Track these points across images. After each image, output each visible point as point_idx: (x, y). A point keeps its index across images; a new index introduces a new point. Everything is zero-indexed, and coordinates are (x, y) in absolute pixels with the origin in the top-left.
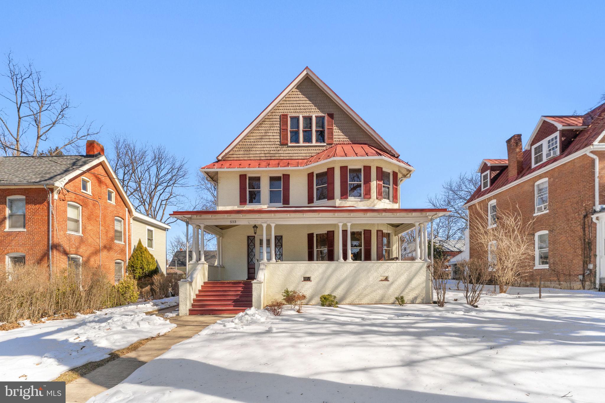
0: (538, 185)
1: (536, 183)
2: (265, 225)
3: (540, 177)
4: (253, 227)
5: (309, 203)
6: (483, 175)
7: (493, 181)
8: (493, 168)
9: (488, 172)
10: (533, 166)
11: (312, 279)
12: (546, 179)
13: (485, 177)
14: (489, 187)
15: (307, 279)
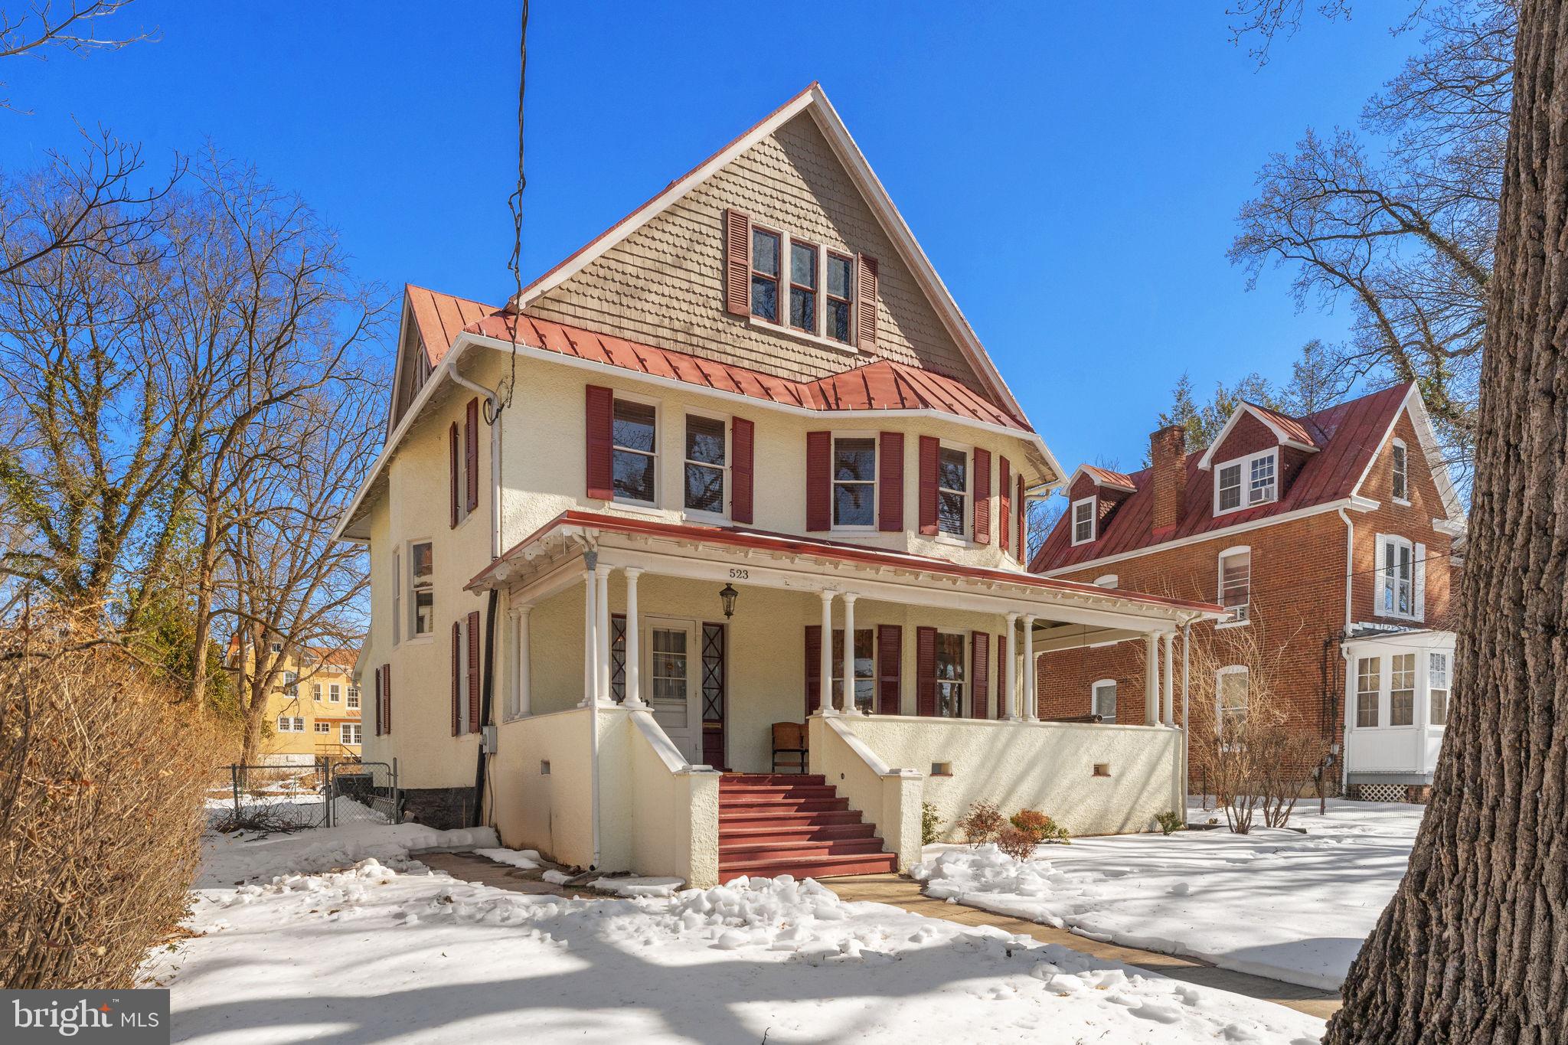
0: (1225, 558)
1: (1223, 554)
2: (828, 597)
3: (1232, 541)
4: (722, 594)
5: (809, 529)
6: (1076, 504)
7: (1104, 525)
8: (1104, 493)
9: (1092, 500)
10: (1217, 512)
11: (954, 770)
12: (1247, 549)
13: (1084, 512)
14: (1093, 539)
15: (939, 770)
